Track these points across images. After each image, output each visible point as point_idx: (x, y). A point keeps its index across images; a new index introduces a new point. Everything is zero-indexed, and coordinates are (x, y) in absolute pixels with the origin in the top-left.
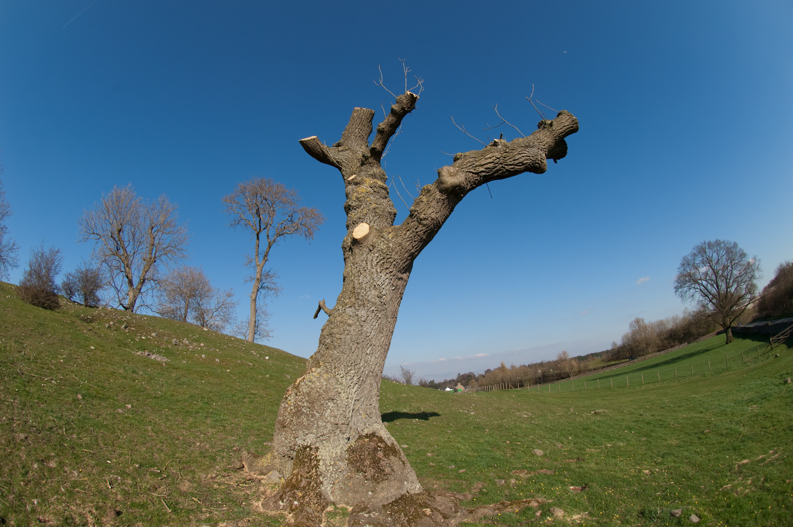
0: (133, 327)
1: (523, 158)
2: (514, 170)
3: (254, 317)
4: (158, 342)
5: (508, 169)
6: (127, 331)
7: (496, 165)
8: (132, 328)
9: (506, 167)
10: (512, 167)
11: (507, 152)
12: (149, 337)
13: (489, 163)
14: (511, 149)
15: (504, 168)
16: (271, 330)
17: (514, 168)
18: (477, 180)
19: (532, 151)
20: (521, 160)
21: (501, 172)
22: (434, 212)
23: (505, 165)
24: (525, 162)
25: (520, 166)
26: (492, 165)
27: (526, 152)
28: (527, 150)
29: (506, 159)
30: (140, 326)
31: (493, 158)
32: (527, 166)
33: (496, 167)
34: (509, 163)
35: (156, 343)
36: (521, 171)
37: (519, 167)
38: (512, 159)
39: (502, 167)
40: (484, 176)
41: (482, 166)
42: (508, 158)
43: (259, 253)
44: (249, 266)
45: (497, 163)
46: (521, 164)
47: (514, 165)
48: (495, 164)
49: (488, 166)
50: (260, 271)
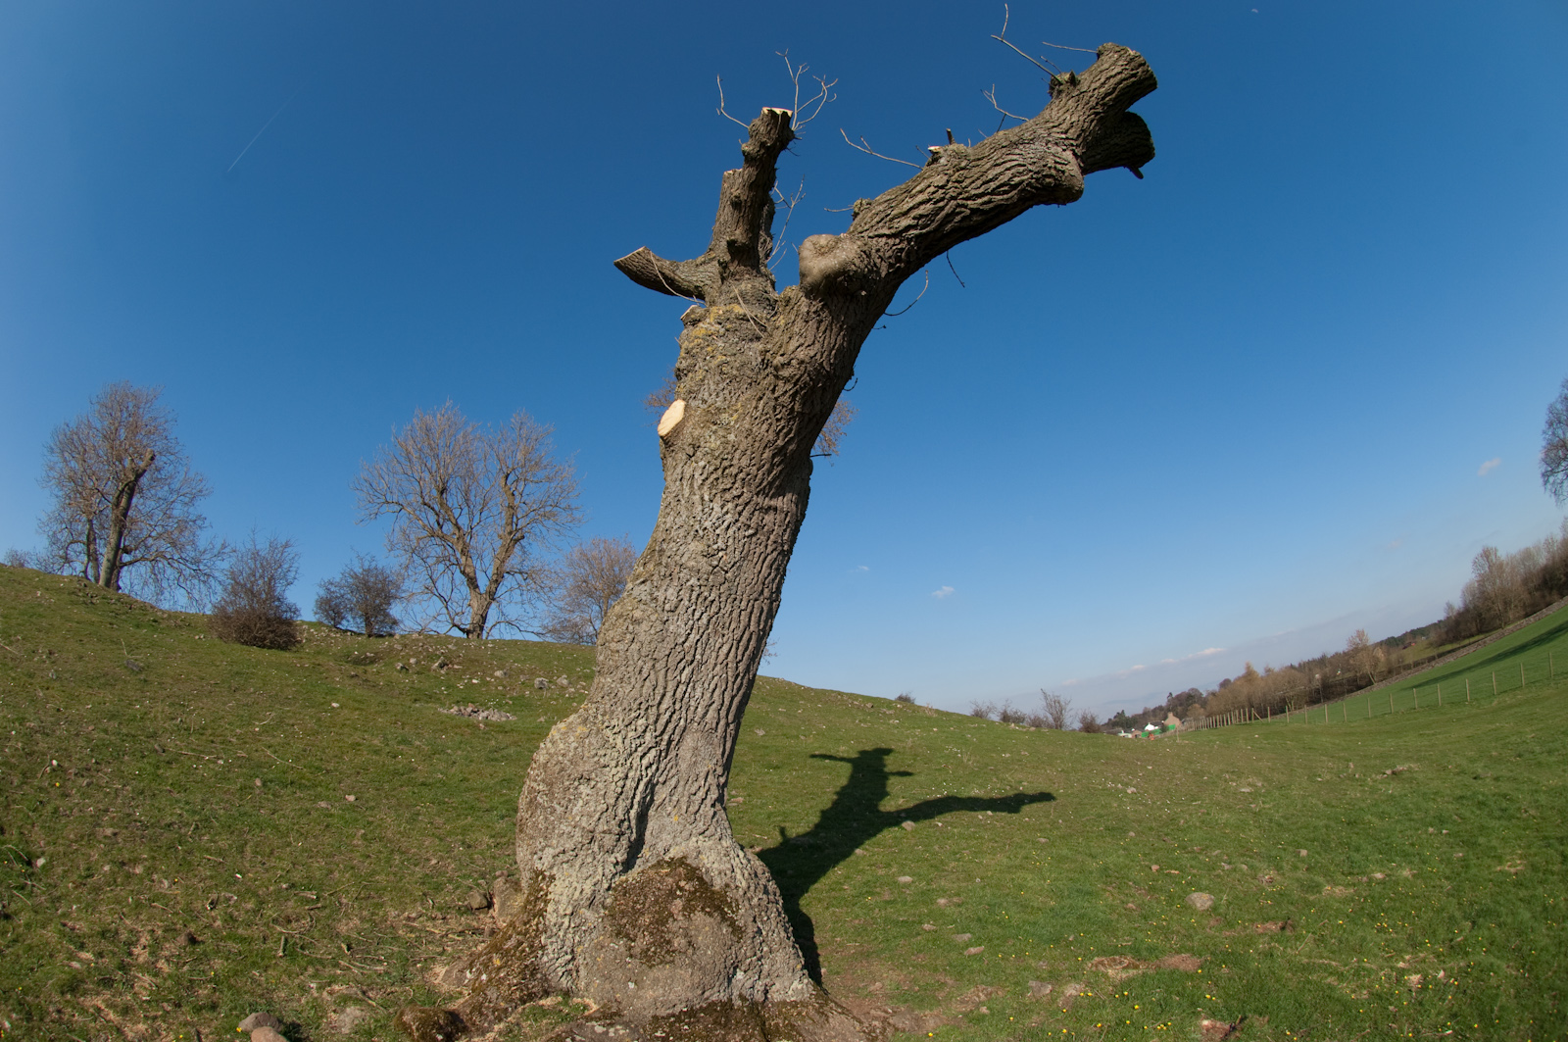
0: (458, 664)
1: (1009, 174)
2: (991, 205)
4: (505, 687)
5: (975, 206)
6: (443, 672)
7: (941, 204)
8: (456, 667)
9: (969, 202)
10: (986, 199)
11: (962, 169)
12: (488, 679)
13: (921, 203)
14: (972, 158)
15: (966, 207)
17: (990, 202)
18: (902, 250)
19: (1030, 153)
20: (1004, 179)
21: (958, 218)
22: (802, 345)
23: (963, 199)
24: (1017, 180)
25: (1005, 192)
26: (929, 206)
27: (1014, 157)
28: (1017, 151)
29: (964, 184)
30: (472, 661)
31: (929, 190)
32: (1023, 190)
33: (942, 208)
34: (973, 192)
35: (500, 688)
36: (1014, 205)
37: (1005, 196)
38: (979, 182)
39: (958, 206)
40: (917, 236)
41: (905, 214)
42: (968, 181)
45: (942, 199)
46: (1006, 188)
47: (988, 194)
48: (935, 203)
49: (922, 210)
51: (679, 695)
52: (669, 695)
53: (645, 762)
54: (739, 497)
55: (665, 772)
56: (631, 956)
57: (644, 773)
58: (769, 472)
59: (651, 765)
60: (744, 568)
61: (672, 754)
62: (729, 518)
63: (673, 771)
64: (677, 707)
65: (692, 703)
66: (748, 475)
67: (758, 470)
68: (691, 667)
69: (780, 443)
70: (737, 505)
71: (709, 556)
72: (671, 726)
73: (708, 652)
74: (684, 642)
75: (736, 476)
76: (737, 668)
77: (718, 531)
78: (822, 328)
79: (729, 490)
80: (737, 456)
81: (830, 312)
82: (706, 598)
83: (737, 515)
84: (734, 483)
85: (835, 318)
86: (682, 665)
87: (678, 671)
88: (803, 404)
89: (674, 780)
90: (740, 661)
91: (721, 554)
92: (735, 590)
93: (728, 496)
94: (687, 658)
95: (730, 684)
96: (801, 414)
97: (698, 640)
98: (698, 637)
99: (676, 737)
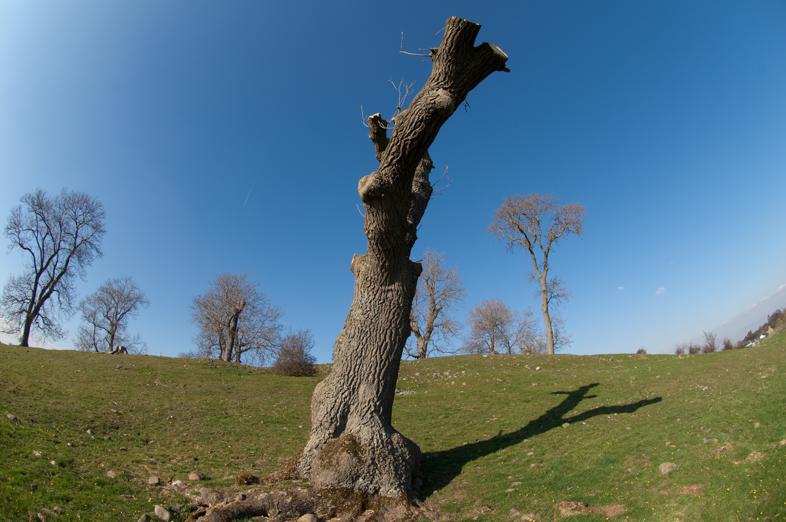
1: (417, 116)
3: (549, 329)
5: (411, 138)
9: (408, 137)
10: (413, 133)
14: (405, 116)
15: (408, 140)
16: (569, 336)
17: (416, 133)
18: (394, 170)
19: (423, 102)
20: (416, 120)
21: (408, 146)
23: (406, 137)
24: (421, 117)
25: (419, 125)
27: (418, 107)
29: (404, 130)
34: (408, 132)
37: (420, 127)
38: (409, 126)
39: (405, 141)
40: (397, 162)
42: (405, 128)
43: (538, 265)
44: (533, 281)
46: (419, 123)
47: (414, 130)
48: (396, 145)
50: (544, 282)
51: (356, 370)
52: (353, 369)
53: (344, 396)
54: (374, 288)
55: (353, 400)
56: (321, 466)
57: (343, 400)
58: (383, 276)
59: (346, 397)
60: (380, 317)
61: (356, 393)
62: (371, 298)
63: (356, 400)
64: (356, 374)
65: (362, 373)
66: (374, 279)
67: (378, 276)
68: (360, 359)
69: (381, 264)
70: (373, 292)
71: (363, 314)
72: (354, 382)
73: (368, 352)
74: (357, 349)
75: (370, 280)
76: (381, 357)
77: (367, 304)
78: (375, 215)
79: (370, 286)
80: (369, 273)
81: (374, 207)
82: (364, 331)
83: (374, 296)
84: (371, 283)
85: (378, 209)
86: (356, 358)
87: (355, 361)
88: (382, 246)
89: (357, 403)
90: (382, 355)
91: (368, 313)
92: (376, 326)
93: (370, 289)
94: (359, 355)
95: (378, 365)
96: (383, 250)
97: (362, 348)
98: (362, 347)
99: (357, 387)
